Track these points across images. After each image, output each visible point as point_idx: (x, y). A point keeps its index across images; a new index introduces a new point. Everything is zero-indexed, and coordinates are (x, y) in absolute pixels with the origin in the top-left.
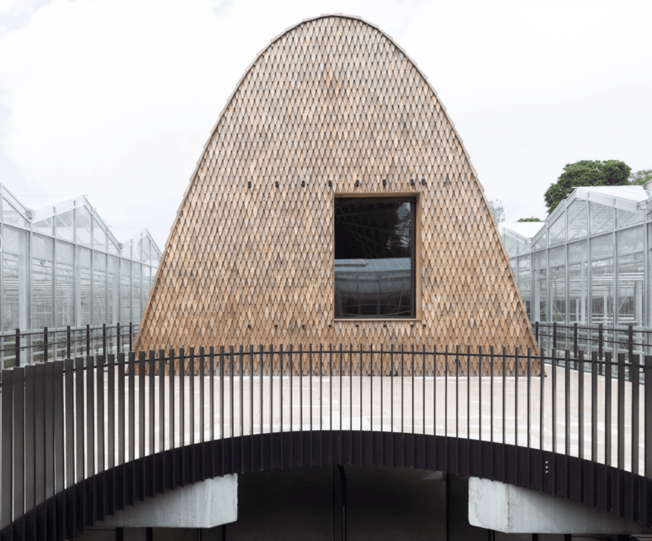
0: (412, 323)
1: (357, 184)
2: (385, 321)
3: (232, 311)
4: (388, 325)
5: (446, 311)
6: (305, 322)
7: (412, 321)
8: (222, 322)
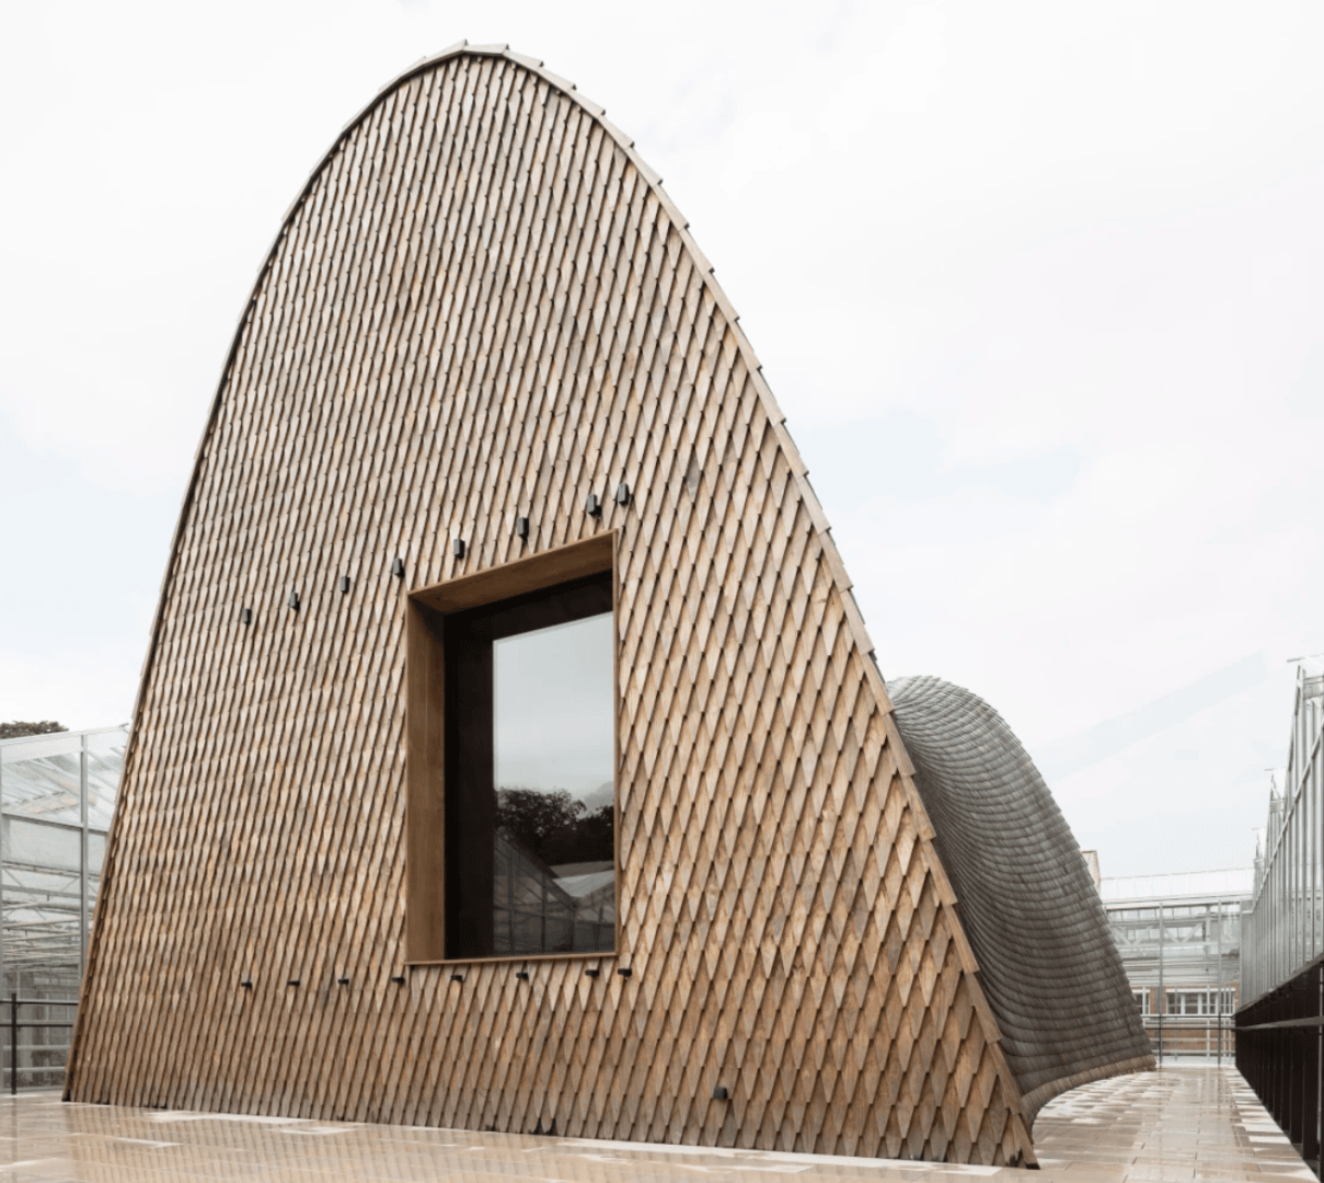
0: (592, 966)
1: (462, 553)
2: (525, 963)
3: (221, 954)
4: (531, 972)
5: (688, 922)
6: (349, 975)
7: (593, 959)
8: (202, 978)
